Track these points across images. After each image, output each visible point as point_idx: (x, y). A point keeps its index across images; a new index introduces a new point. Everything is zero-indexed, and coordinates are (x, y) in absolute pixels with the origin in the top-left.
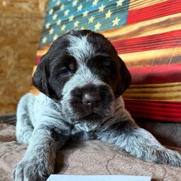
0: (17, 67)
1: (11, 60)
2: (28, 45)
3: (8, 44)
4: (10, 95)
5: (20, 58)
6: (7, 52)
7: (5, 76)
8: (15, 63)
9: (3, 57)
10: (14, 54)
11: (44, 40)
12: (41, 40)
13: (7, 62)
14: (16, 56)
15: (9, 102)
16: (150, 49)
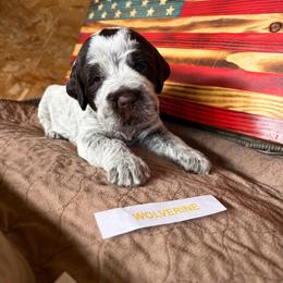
0: (57, 35)
1: (49, 26)
2: (71, 9)
3: (47, 7)
4: (46, 67)
5: (60, 24)
6: (45, 15)
7: (41, 44)
8: (54, 30)
9: (40, 21)
10: (54, 19)
11: (91, 16)
12: (88, 16)
13: (45, 28)
14: (56, 22)
15: (45, 75)
16: (198, 48)
